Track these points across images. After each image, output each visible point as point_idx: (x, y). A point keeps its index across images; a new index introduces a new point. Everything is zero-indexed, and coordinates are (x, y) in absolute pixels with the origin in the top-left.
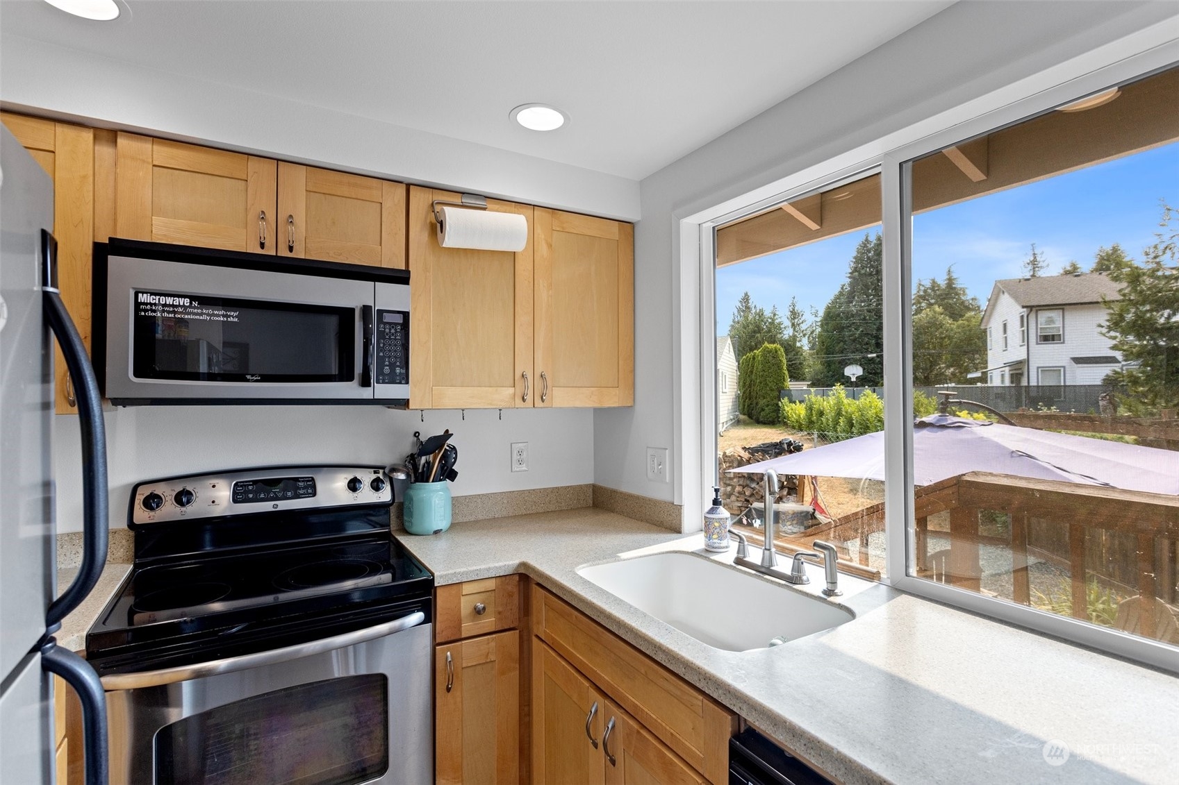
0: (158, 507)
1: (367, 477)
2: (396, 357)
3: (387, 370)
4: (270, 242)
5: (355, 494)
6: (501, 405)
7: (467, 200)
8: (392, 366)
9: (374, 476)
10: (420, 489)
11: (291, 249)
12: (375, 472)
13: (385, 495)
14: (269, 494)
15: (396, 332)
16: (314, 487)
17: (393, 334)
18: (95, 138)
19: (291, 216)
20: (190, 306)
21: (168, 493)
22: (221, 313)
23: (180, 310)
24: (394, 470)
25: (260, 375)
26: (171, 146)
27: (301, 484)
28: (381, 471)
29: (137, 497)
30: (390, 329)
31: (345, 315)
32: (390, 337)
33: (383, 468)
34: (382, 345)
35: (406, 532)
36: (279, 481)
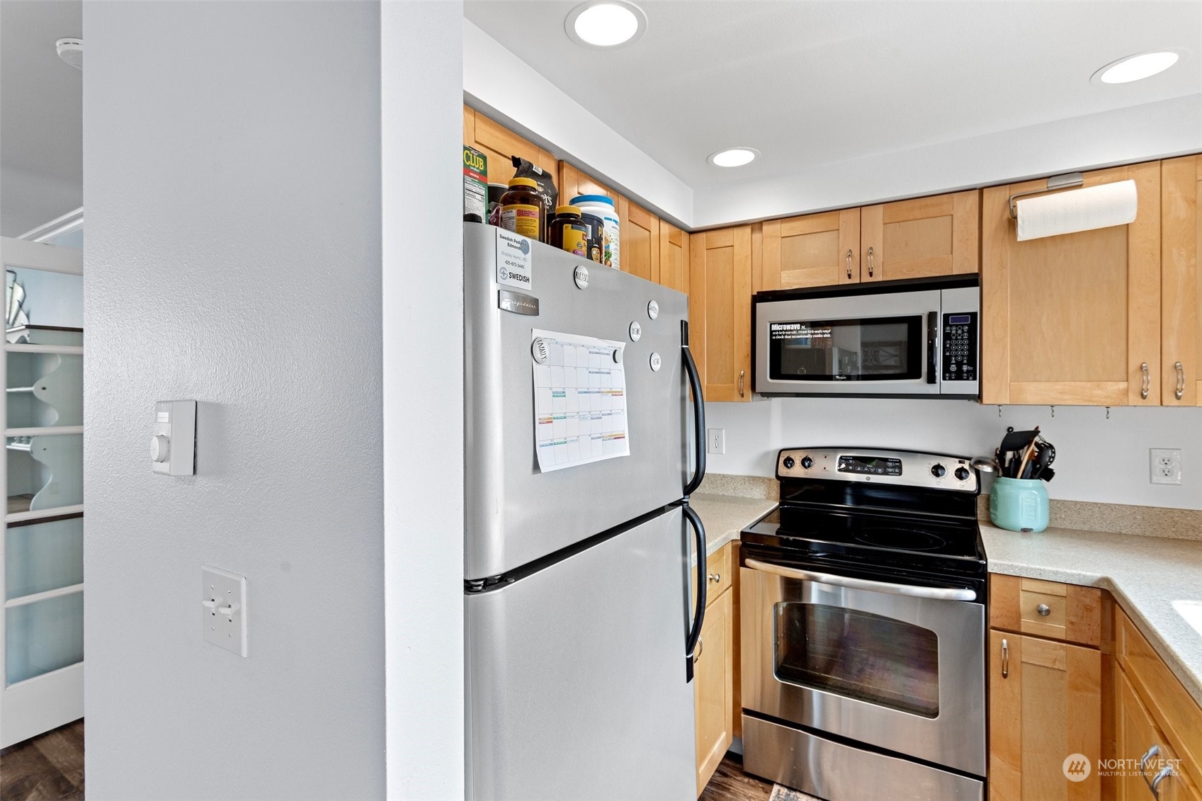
0: (791, 466)
1: (951, 466)
2: (962, 356)
3: (953, 368)
4: (855, 273)
5: (938, 479)
6: (1108, 402)
7: (1053, 184)
8: (959, 364)
9: (960, 466)
10: (1006, 484)
11: (871, 274)
12: (960, 462)
13: (969, 484)
14: (864, 468)
15: (963, 332)
16: (900, 468)
17: (960, 335)
18: (752, 230)
19: (871, 248)
20: (800, 330)
21: (797, 458)
22: (819, 332)
23: (795, 332)
24: (979, 462)
25: (845, 376)
26: (791, 221)
27: (890, 464)
28: (967, 462)
29: (781, 458)
30: (957, 331)
31: (913, 323)
32: (956, 337)
33: (969, 459)
34: (948, 346)
35: (991, 523)
36: (871, 459)
